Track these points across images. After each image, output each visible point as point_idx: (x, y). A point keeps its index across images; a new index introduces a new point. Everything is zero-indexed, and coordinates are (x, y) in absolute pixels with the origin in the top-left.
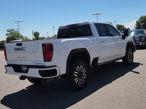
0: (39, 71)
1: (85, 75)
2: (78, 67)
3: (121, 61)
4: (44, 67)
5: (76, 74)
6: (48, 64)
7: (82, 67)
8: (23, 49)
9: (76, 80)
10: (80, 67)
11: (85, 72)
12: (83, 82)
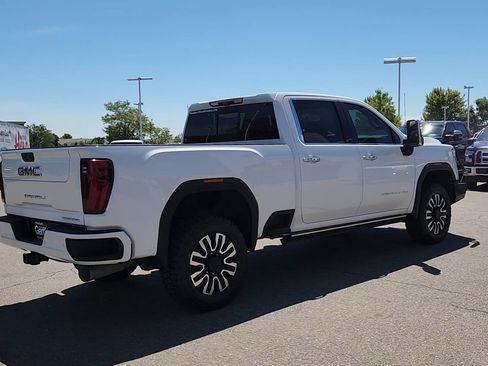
0: (67, 239)
1: (234, 265)
2: (207, 237)
3: (402, 226)
4: (83, 229)
5: (196, 259)
6: (94, 221)
7: (221, 238)
8: (37, 171)
9: (196, 279)
10: (213, 239)
11: (231, 255)
12: (223, 285)
